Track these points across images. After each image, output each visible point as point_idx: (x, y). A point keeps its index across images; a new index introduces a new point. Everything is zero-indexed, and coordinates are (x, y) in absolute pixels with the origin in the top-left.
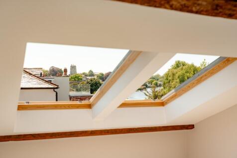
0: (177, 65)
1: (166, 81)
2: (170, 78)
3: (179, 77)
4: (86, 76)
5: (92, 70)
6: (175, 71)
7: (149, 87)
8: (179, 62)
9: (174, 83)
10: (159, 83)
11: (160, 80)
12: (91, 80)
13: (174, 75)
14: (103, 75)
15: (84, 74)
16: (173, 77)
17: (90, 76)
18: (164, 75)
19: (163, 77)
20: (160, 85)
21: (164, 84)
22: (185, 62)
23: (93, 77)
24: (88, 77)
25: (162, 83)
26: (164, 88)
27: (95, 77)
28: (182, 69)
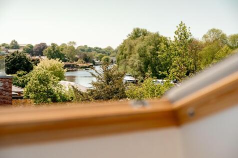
0: (136, 34)
1: (121, 56)
2: (127, 52)
3: (139, 51)
4: (8, 48)
6: (133, 42)
7: (98, 65)
8: (138, 30)
9: (131, 59)
10: (111, 58)
11: (112, 55)
12: (13, 54)
13: (131, 47)
14: (32, 47)
15: (3, 45)
16: (130, 50)
17: (13, 48)
18: (118, 47)
19: (116, 51)
20: (112, 62)
21: (118, 60)
22: (146, 30)
23: (16, 50)
24: (9, 51)
25: (115, 59)
26: (118, 65)
27: (20, 51)
28: (142, 40)
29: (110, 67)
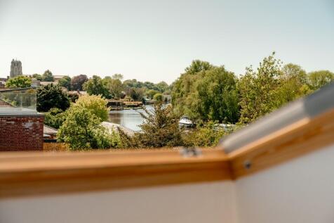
0: (195, 67)
1: (177, 94)
2: (183, 90)
3: (198, 89)
4: (40, 79)
5: (51, 71)
6: (192, 77)
7: (148, 104)
8: (198, 62)
9: (189, 97)
10: (165, 96)
11: (166, 92)
12: (47, 88)
13: (189, 84)
14: (69, 79)
15: (34, 76)
16: (188, 87)
17: (46, 80)
18: (174, 83)
19: (171, 88)
20: (166, 100)
21: (174, 98)
22: (208, 64)
23: (50, 83)
24: (41, 83)
25: (169, 97)
26: (173, 104)
27: (55, 83)
28: (204, 75)
29: (164, 107)
